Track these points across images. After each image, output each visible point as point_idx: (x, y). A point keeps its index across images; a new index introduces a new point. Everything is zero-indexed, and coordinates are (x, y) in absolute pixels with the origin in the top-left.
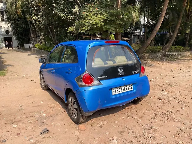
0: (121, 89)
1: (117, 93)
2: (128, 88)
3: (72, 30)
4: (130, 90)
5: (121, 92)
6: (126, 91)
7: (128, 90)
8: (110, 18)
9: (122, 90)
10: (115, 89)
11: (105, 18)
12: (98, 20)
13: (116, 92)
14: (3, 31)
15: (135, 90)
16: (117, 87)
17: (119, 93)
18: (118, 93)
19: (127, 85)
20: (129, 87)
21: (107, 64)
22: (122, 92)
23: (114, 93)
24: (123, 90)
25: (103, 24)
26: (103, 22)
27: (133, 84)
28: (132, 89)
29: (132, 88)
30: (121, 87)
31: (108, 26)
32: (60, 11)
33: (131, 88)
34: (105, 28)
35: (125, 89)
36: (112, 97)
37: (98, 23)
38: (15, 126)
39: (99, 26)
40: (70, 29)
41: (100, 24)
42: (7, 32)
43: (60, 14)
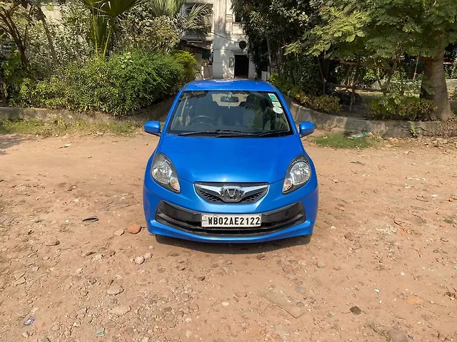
3: (294, 50)
8: (383, 20)
12: (352, 25)
14: (235, 43)
26: (362, 29)
32: (284, 6)
37: (350, 34)
38: (77, 200)
39: (351, 39)
40: (290, 48)
41: (354, 36)
42: (242, 44)
43: (282, 11)
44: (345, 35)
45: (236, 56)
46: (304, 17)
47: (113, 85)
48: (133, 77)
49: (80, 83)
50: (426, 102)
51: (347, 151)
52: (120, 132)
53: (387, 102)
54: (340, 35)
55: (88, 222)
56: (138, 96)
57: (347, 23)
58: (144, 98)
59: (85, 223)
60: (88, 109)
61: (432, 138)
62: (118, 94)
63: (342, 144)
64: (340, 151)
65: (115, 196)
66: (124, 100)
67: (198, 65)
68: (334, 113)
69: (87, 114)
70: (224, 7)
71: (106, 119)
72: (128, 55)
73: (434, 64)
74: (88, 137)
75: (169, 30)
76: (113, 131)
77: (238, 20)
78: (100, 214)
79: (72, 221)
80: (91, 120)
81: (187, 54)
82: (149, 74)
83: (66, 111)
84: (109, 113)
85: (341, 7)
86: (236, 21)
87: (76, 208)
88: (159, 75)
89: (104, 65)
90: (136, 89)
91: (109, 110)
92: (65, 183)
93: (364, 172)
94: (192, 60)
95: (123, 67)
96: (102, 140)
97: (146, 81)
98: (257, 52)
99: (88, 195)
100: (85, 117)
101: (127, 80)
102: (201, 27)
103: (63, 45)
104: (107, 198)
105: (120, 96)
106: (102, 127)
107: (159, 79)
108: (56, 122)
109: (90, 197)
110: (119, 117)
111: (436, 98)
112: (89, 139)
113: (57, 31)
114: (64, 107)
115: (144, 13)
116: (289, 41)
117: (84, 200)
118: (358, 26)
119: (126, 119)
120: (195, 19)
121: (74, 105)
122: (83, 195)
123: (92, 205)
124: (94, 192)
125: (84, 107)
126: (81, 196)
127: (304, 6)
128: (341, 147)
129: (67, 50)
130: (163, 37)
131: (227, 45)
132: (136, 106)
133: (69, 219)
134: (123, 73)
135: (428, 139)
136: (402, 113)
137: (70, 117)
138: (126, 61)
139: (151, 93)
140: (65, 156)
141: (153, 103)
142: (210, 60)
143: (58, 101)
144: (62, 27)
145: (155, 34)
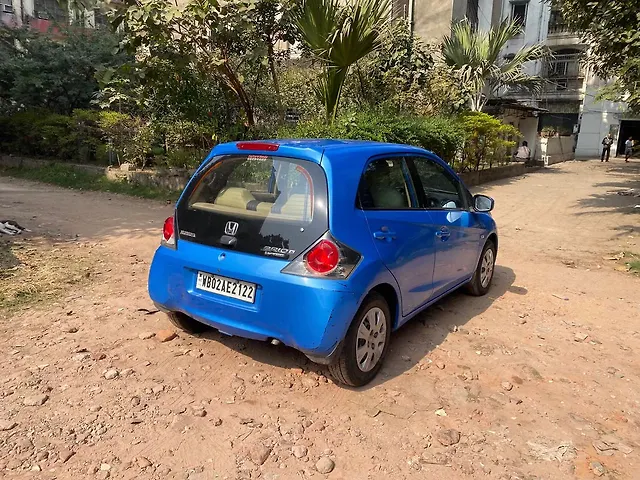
0: (217, 283)
1: (206, 288)
2: (238, 289)
4: (243, 299)
5: (215, 291)
6: (231, 295)
7: (237, 296)
9: (220, 287)
10: (206, 275)
13: (204, 283)
15: (258, 307)
16: (213, 273)
17: (210, 290)
18: (208, 290)
19: (238, 281)
20: (243, 290)
22: (218, 292)
23: (199, 285)
24: (223, 289)
27: (257, 286)
28: (251, 300)
29: (252, 295)
30: (220, 278)
33: (247, 294)
35: (228, 287)
36: (191, 292)
45: (623, 122)
95: (342, 131)
138: (346, 124)
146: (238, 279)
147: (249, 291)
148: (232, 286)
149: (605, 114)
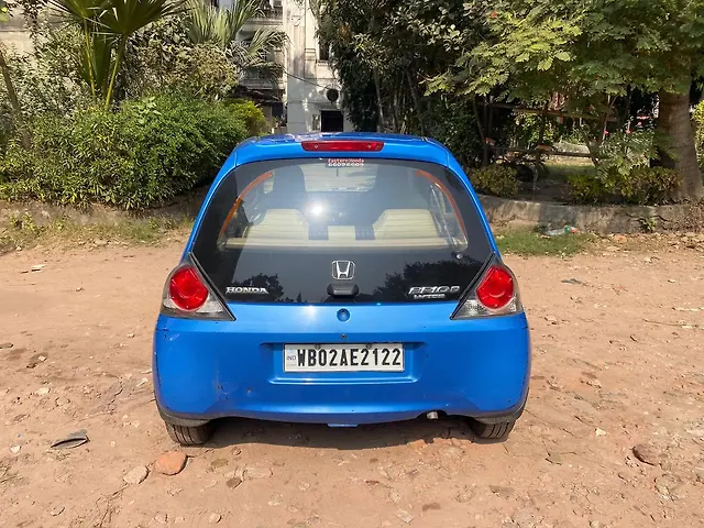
0: (329, 357)
1: (306, 368)
2: (371, 356)
3: (442, 87)
4: (386, 368)
5: (327, 368)
6: (360, 368)
7: (371, 367)
8: (602, 32)
9: (338, 360)
10: (301, 348)
11: (577, 31)
12: (546, 41)
13: (301, 361)
14: (321, 92)
15: (415, 375)
16: (315, 342)
17: (317, 368)
18: (311, 369)
19: (369, 344)
20: (381, 356)
21: (326, 238)
22: (333, 369)
23: (291, 365)
24: (344, 362)
25: (565, 56)
26: (566, 48)
27: (406, 345)
28: (400, 368)
29: (400, 360)
30: (333, 347)
31: (590, 67)
32: (419, 17)
33: (390, 359)
34: (577, 72)
35: (352, 357)
36: (276, 380)
37: (542, 56)
38: (44, 391)
39: (546, 65)
40: (434, 84)
41: (550, 59)
42: (332, 94)
43: (417, 26)
44: (535, 58)
45: (323, 112)
46: (454, 33)
47: (123, 154)
48: (160, 141)
49: (62, 152)
50: (665, 173)
51: (547, 260)
52: (138, 237)
53: (606, 174)
54: (527, 59)
55: (65, 450)
56: (170, 174)
57: (537, 39)
58: (180, 178)
59: (56, 451)
60: (78, 199)
61: (678, 233)
62: (134, 170)
63: (533, 248)
64: (533, 260)
65: (129, 375)
66: (144, 182)
67: (268, 124)
68: (507, 194)
69: (77, 208)
70: (302, 38)
71: (113, 217)
72: (150, 102)
73: (674, 108)
74: (77, 251)
75: (220, 63)
76: (125, 236)
77: (324, 56)
78: (93, 424)
79: (27, 449)
80: (84, 219)
81: (250, 104)
82: (189, 135)
83: (37, 204)
84: (119, 205)
85: (523, 12)
86: (321, 58)
87: (40, 412)
88: (206, 136)
89: (105, 119)
90: (166, 162)
91: (118, 200)
92: (22, 351)
93: (592, 300)
94: (258, 114)
95: (142, 122)
96: (103, 255)
97: (184, 147)
98: (356, 105)
99: (70, 375)
100: (72, 213)
101: (149, 147)
102: (270, 64)
103: (37, 93)
104: (110, 382)
105: (137, 175)
106: (105, 232)
107: (207, 145)
108: (18, 224)
109: (73, 380)
110: (135, 211)
111: (680, 165)
112: (82, 255)
113: (26, 69)
114: (33, 196)
115: (177, 37)
116: (433, 73)
117: (60, 390)
118: (558, 42)
119: (149, 214)
120: (260, 51)
121: (53, 193)
122: (57, 377)
123: (77, 400)
124: (84, 368)
125: (70, 196)
126: (55, 378)
127: (452, 17)
128: (534, 253)
129: (44, 101)
130: (210, 76)
131: (310, 95)
132: (167, 191)
133: (21, 444)
134: (141, 133)
135: (672, 235)
136: (627, 192)
137: (45, 213)
138: (146, 111)
139: (193, 168)
140: (31, 290)
141: (196, 186)
142: (283, 118)
143: (22, 185)
144: (34, 63)
145: (197, 71)
146: (368, 341)
147: (392, 356)
148: (360, 355)
149: (305, 105)
